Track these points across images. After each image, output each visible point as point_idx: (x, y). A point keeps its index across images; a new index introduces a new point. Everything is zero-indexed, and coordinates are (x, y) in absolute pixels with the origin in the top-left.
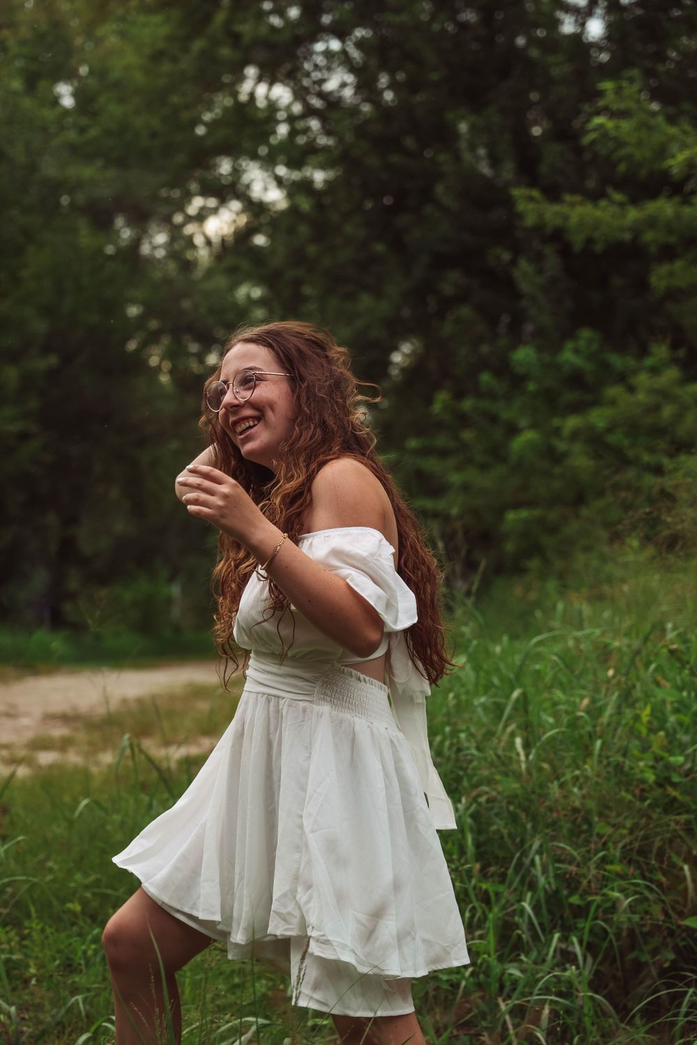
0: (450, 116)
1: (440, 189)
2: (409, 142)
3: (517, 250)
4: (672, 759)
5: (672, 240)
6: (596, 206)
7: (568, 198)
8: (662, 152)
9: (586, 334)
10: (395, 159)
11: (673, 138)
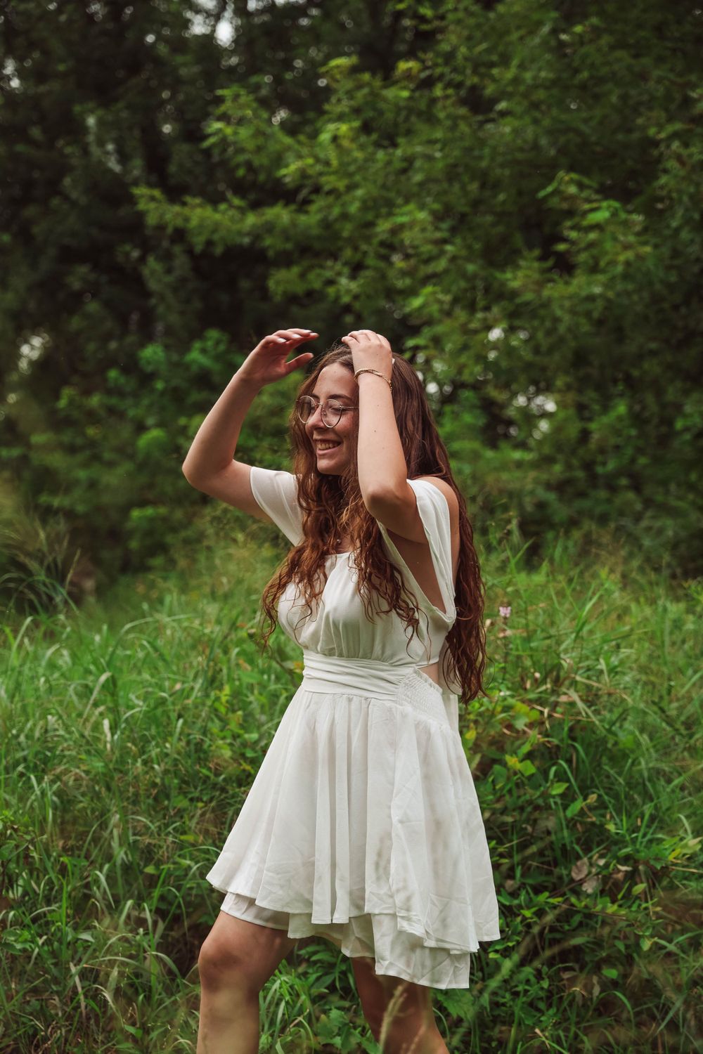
0: (77, 108)
1: (67, 181)
2: (36, 132)
3: (147, 248)
4: (246, 736)
5: (289, 246)
6: (216, 210)
7: (188, 199)
8: (279, 161)
9: (213, 334)
10: (20, 148)
11: (289, 148)
